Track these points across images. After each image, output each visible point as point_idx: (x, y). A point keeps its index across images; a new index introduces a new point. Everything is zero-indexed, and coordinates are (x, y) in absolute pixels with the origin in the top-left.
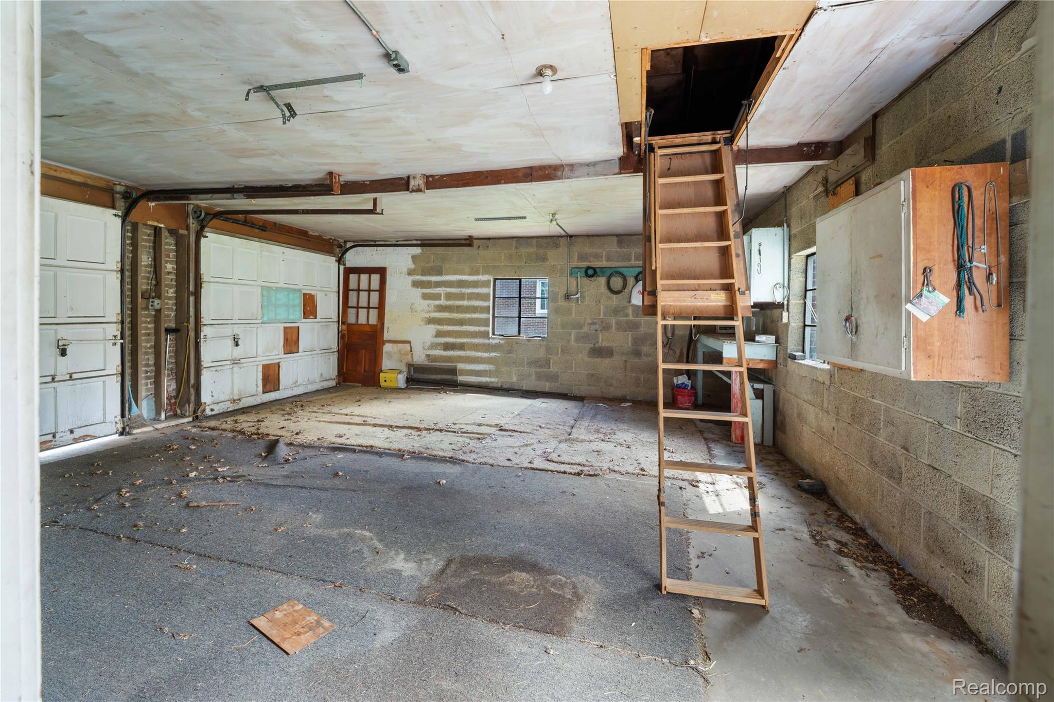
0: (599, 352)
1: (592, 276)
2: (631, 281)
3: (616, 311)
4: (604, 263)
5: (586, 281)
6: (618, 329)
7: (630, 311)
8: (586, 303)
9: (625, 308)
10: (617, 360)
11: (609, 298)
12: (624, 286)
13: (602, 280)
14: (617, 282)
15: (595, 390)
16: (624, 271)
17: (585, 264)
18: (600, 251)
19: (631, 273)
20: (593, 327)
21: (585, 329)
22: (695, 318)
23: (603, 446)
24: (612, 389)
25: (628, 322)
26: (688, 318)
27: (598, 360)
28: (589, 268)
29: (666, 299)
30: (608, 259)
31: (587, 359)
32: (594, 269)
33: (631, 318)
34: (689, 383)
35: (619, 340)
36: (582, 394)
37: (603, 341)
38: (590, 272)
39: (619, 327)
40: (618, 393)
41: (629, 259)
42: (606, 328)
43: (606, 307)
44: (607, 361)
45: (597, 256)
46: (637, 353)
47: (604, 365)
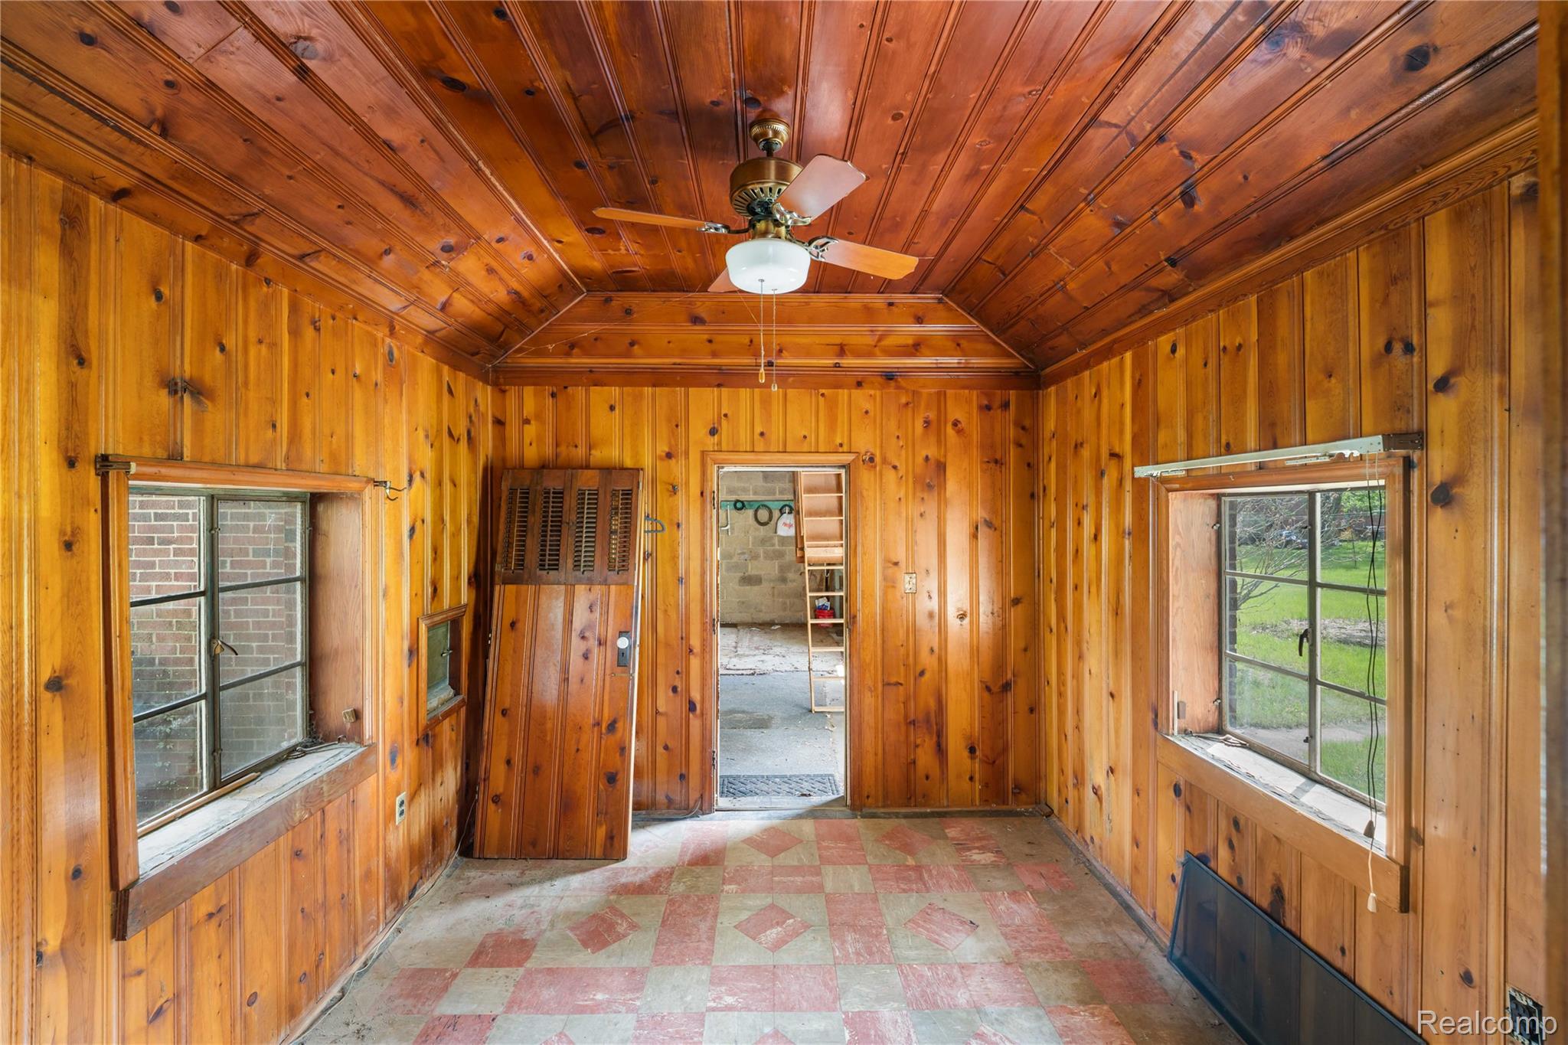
0: (749, 580)
1: (741, 509)
2: (776, 514)
3: (763, 541)
4: (751, 497)
5: (735, 513)
6: (765, 558)
7: (776, 541)
8: (736, 534)
9: (771, 538)
10: (766, 586)
11: (756, 529)
12: (770, 518)
13: (749, 513)
14: (763, 515)
15: (746, 617)
16: (769, 504)
17: (734, 498)
18: (746, 485)
19: (775, 507)
20: (742, 557)
21: (735, 559)
22: (829, 564)
23: (764, 657)
24: (762, 614)
25: (774, 552)
26: (822, 565)
27: (748, 588)
28: (737, 501)
29: (810, 553)
30: (755, 493)
31: (737, 587)
32: (742, 502)
33: (777, 547)
34: (828, 604)
35: (768, 569)
36: (734, 621)
37: (752, 570)
38: (739, 505)
39: (767, 556)
40: (767, 618)
41: (774, 494)
42: (755, 557)
43: (755, 538)
44: (756, 588)
45: (745, 490)
46: (783, 580)
47: (753, 592)
